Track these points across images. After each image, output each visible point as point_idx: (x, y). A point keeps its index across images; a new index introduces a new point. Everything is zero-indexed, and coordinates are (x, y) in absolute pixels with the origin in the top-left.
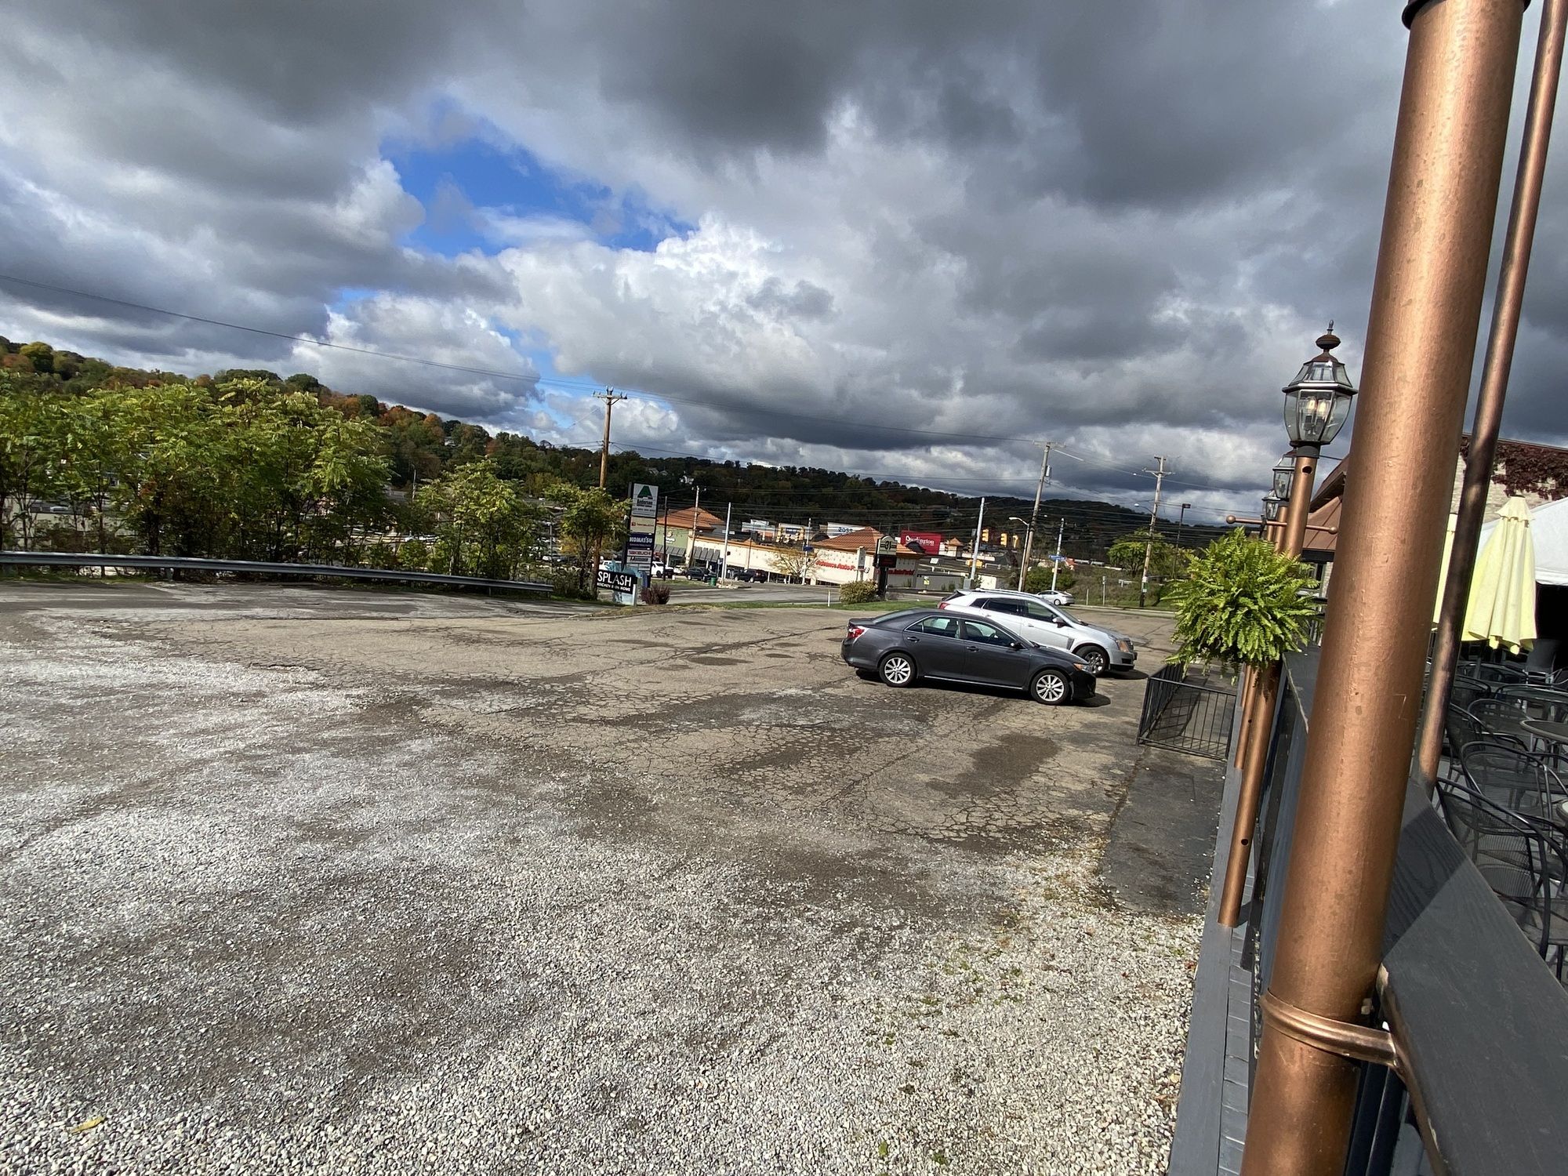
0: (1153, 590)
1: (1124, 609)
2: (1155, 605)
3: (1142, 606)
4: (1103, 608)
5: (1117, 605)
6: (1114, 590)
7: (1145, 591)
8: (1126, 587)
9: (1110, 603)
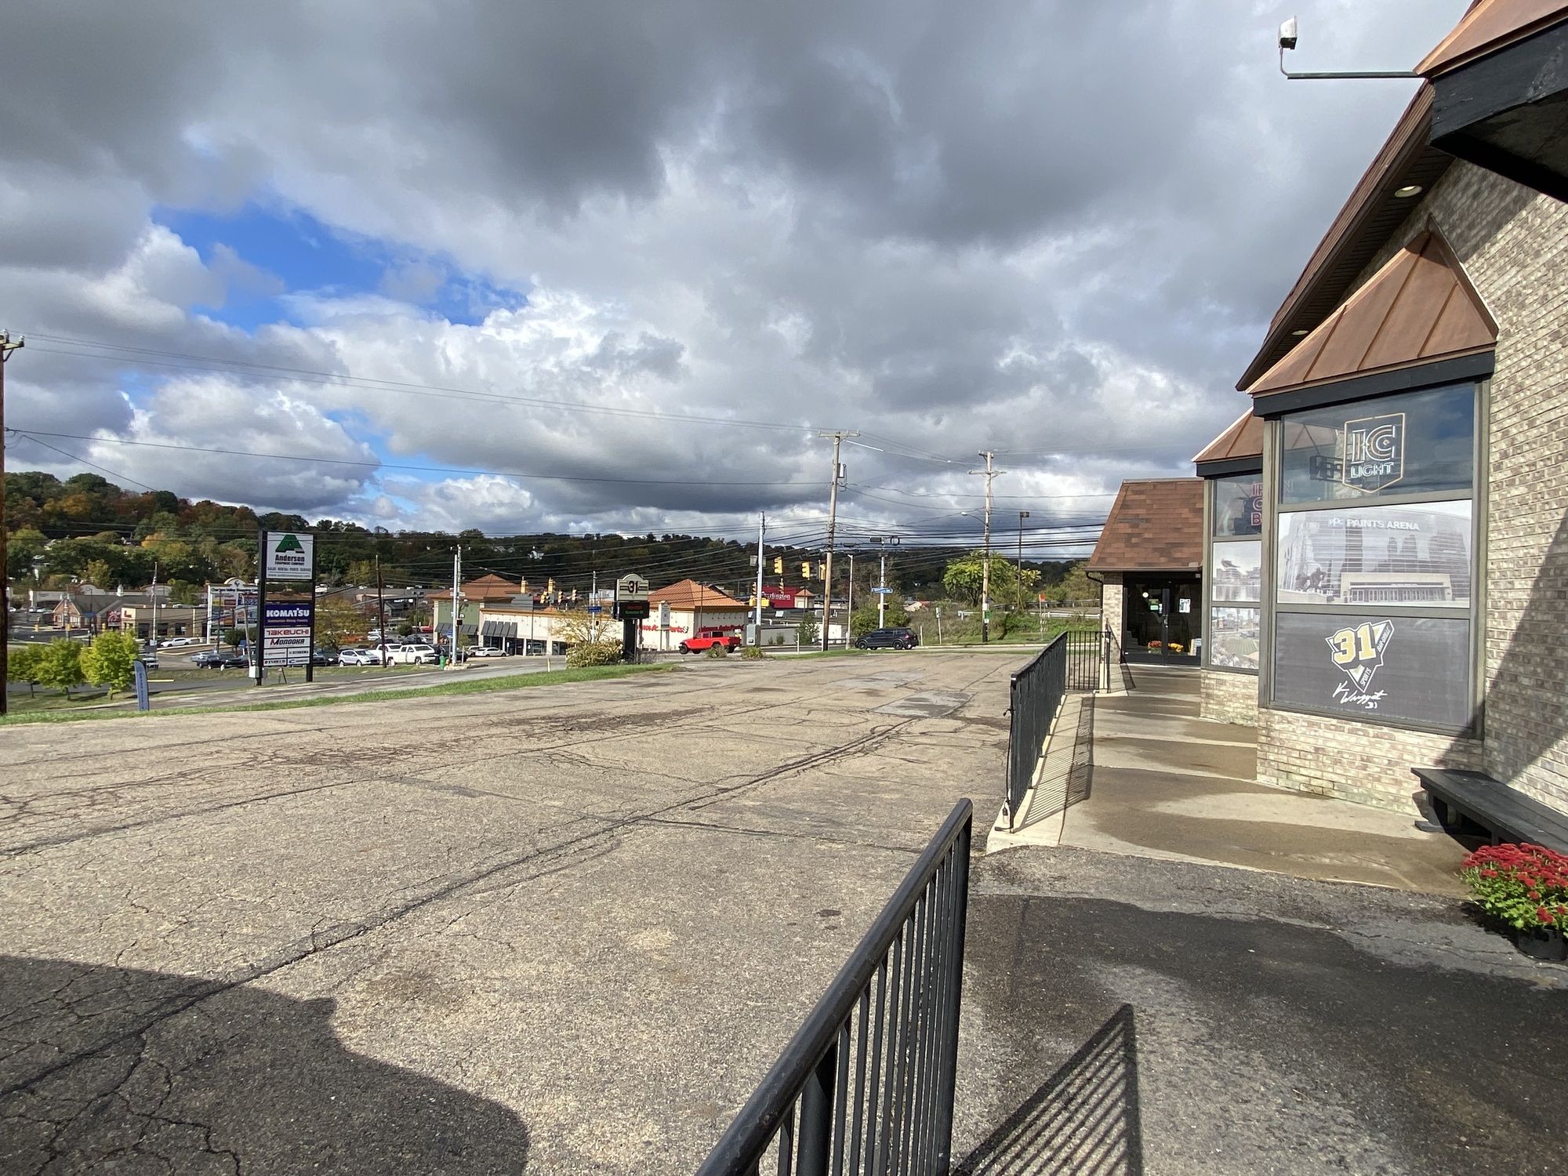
0: (997, 619)
1: (966, 646)
2: (1001, 638)
3: (985, 640)
4: (940, 648)
5: (956, 643)
6: (953, 625)
7: (987, 621)
8: (967, 619)
9: (949, 641)
